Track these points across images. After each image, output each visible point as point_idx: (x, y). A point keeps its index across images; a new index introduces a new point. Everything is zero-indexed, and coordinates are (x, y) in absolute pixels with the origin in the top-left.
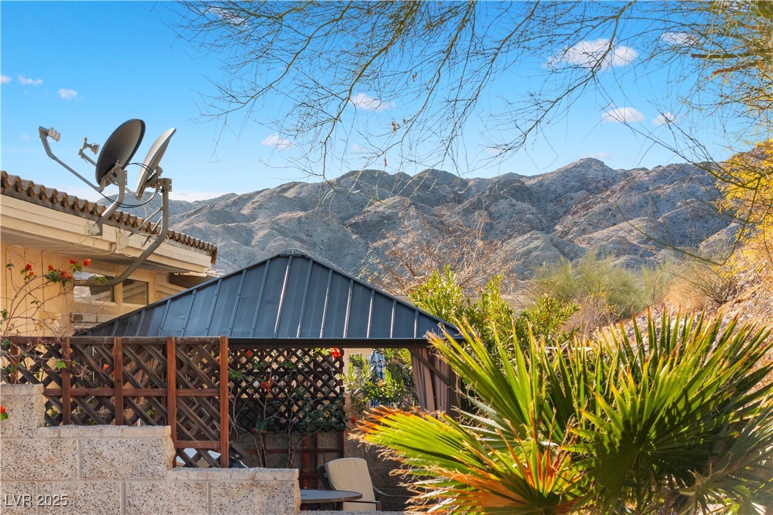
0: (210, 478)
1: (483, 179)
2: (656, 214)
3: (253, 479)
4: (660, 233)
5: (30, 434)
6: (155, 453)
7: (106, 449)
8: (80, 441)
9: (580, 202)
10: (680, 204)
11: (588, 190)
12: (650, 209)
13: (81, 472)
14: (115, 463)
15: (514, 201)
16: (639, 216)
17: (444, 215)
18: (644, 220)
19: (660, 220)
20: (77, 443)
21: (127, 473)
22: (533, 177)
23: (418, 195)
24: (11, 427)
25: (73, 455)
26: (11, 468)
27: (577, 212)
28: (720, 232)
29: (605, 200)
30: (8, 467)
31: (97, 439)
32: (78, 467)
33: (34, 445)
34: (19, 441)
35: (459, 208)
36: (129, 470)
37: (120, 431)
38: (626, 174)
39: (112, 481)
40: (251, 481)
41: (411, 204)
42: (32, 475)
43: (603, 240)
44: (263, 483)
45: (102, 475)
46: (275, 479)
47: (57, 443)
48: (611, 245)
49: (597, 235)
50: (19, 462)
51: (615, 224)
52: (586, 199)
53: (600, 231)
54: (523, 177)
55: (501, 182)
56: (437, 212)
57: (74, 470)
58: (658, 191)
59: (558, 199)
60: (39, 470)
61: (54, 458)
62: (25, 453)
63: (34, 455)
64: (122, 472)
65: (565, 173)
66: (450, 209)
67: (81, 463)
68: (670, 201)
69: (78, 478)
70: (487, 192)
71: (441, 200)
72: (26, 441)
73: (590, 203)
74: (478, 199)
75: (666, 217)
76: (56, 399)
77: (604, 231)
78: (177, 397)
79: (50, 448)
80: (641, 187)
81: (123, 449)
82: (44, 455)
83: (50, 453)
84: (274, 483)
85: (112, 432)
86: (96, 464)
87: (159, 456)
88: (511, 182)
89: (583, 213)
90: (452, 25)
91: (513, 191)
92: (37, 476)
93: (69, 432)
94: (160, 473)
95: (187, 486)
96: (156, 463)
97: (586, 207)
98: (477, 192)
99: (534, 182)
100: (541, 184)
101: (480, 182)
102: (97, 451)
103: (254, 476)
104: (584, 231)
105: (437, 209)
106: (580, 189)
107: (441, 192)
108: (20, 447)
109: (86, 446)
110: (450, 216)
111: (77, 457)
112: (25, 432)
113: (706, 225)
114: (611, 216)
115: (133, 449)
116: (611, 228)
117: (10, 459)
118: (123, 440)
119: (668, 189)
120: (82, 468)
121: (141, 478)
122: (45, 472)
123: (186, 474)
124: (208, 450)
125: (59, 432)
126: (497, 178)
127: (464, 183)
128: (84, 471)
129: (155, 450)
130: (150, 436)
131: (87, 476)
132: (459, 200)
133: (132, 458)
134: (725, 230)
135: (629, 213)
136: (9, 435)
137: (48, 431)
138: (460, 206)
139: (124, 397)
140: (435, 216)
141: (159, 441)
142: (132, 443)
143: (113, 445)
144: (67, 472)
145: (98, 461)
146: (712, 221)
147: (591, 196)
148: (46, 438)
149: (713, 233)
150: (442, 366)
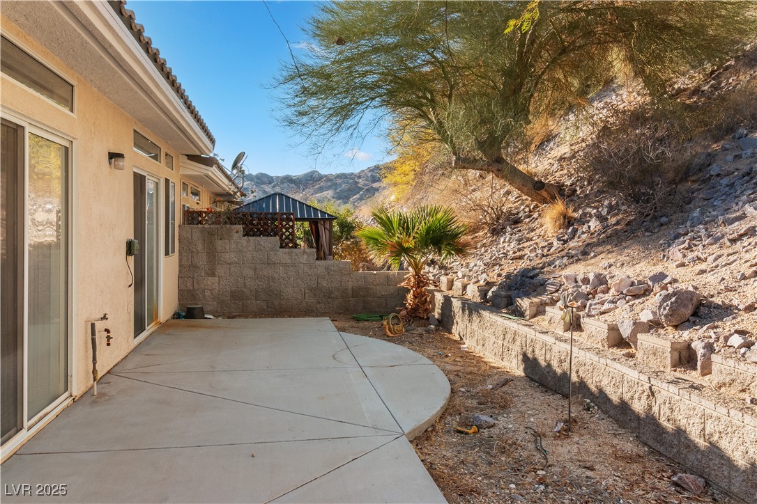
0: (292, 251)
2: (336, 189)
4: (337, 195)
5: (240, 239)
7: (262, 243)
9: (311, 185)
10: (344, 186)
11: (314, 181)
12: (334, 187)
14: (265, 247)
16: (330, 190)
18: (332, 191)
20: (254, 242)
22: (295, 176)
23: (256, 181)
24: (235, 236)
25: (253, 245)
27: (310, 188)
29: (319, 184)
31: (260, 240)
33: (242, 242)
36: (269, 249)
37: (266, 238)
38: (326, 176)
39: (264, 252)
40: (303, 252)
41: (254, 184)
44: (307, 252)
45: (261, 251)
48: (322, 199)
49: (317, 195)
50: (237, 246)
51: (323, 192)
54: (292, 176)
57: (253, 249)
58: (336, 181)
60: (243, 249)
61: (247, 246)
62: (239, 244)
63: (242, 245)
64: (267, 249)
65: (306, 175)
68: (340, 185)
71: (264, 183)
72: (239, 241)
73: (314, 185)
74: (277, 183)
75: (339, 190)
76: (245, 229)
79: (246, 243)
80: (331, 180)
81: (267, 243)
82: (245, 245)
89: (312, 188)
90: (351, 129)
91: (288, 181)
93: (251, 238)
94: (278, 250)
95: (285, 253)
96: (277, 247)
98: (276, 181)
99: (296, 178)
100: (298, 178)
101: (277, 177)
102: (260, 244)
104: (312, 194)
105: (262, 186)
106: (311, 180)
107: (264, 180)
109: (257, 242)
113: (352, 193)
114: (321, 189)
115: (270, 243)
117: (234, 246)
118: (268, 240)
119: (339, 181)
120: (255, 248)
121: (272, 251)
123: (285, 250)
124: (289, 244)
125: (249, 239)
127: (272, 177)
129: (276, 244)
130: (275, 239)
131: (257, 250)
132: (270, 183)
133: (270, 246)
134: (358, 195)
135: (328, 188)
136: (234, 238)
137: (246, 238)
138: (271, 185)
139: (265, 229)
143: (265, 241)
144: (251, 249)
145: (260, 247)
146: (354, 192)
147: (315, 183)
148: (245, 240)
149: (355, 195)
150: (327, 226)
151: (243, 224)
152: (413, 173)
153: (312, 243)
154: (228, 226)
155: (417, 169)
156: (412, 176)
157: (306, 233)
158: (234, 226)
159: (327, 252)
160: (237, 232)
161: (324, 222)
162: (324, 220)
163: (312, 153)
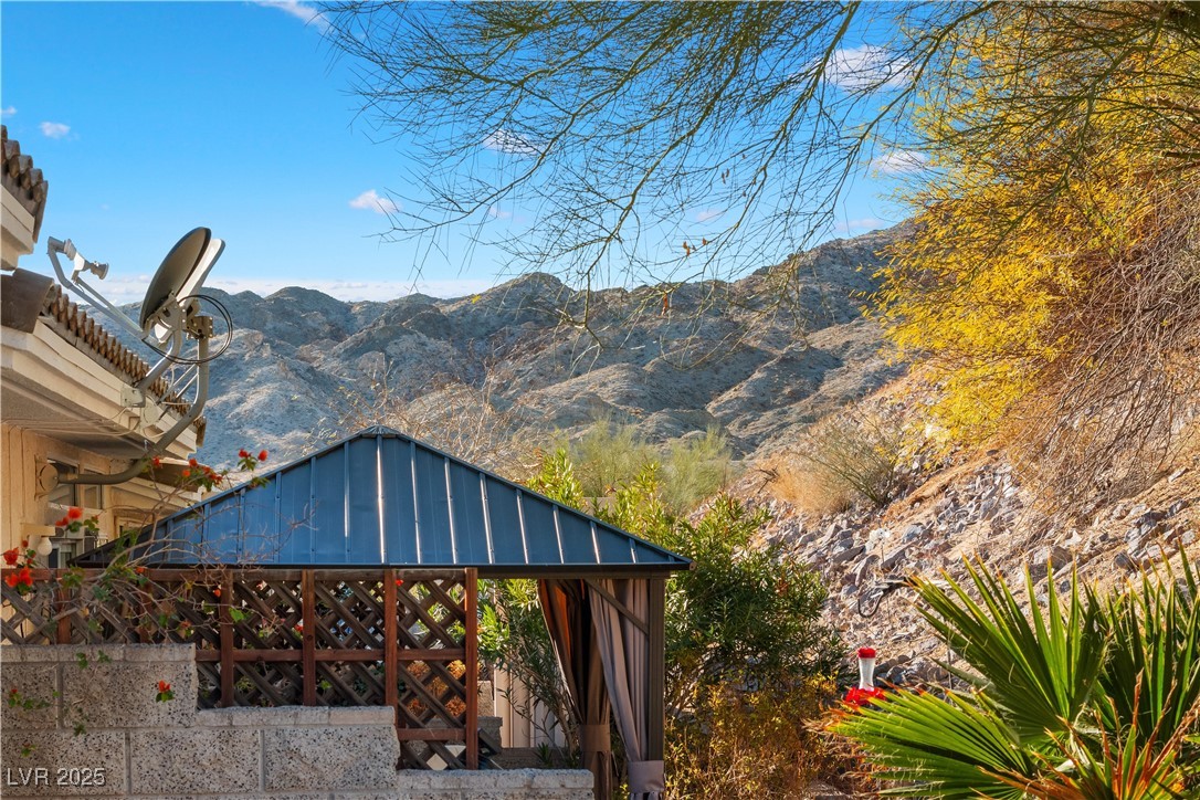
0: (463, 786)
1: (375, 304)
2: (640, 359)
3: (529, 787)
4: (648, 388)
5: (185, 721)
6: (380, 749)
7: (304, 743)
8: (262, 731)
9: (525, 340)
10: (676, 343)
11: (537, 322)
12: (630, 350)
13: (265, 780)
14: (319, 765)
15: (424, 337)
16: (615, 363)
17: (315, 358)
18: (623, 368)
19: (649, 368)
20: (259, 735)
21: (337, 779)
22: (452, 301)
23: (274, 328)
24: (154, 711)
25: (253, 754)
26: (156, 775)
27: (520, 354)
28: (737, 387)
29: (562, 337)
30: (151, 773)
31: (289, 728)
32: (260, 772)
33: (192, 738)
34: (168, 733)
35: (339, 347)
36: (339, 774)
37: (325, 716)
38: (593, 297)
39: (313, 793)
40: (525, 790)
41: (265, 341)
42: (188, 785)
43: (561, 398)
44: (544, 793)
45: (297, 784)
46: (563, 786)
47: (227, 736)
48: (576, 406)
49: (553, 390)
50: (168, 764)
51: (578, 374)
52: (533, 336)
53: (557, 385)
54: (436, 300)
55: (403, 308)
56: (305, 353)
57: (254, 777)
58: (643, 324)
59: (489, 334)
60: (200, 777)
61: (222, 758)
62: (179, 752)
63: (192, 755)
64: (329, 778)
65: (499, 295)
66: (324, 349)
67: (265, 766)
68: (660, 338)
69: (260, 789)
70: (382, 324)
71: (309, 336)
72: (178, 732)
73: (540, 341)
74: (369, 333)
75: (657, 364)
76: (210, 666)
77: (564, 384)
78: (399, 661)
79: (217, 743)
80: (617, 318)
81: (331, 743)
82: (208, 753)
83: (217, 751)
84: (561, 792)
85: (313, 718)
86: (290, 766)
87: (385, 754)
88: (418, 309)
89: (529, 356)
91: (422, 323)
92: (195, 787)
93: (244, 717)
94: (387, 779)
95: (429, 798)
96: (381, 764)
97: (534, 348)
98: (366, 323)
99: (454, 308)
100: (464, 312)
101: (371, 308)
102: (292, 747)
103: (532, 782)
104: (532, 385)
105: (303, 349)
106: (523, 319)
107: (310, 322)
108: (169, 742)
109: (273, 740)
110: (325, 359)
111: (259, 756)
112: (177, 719)
113: (716, 376)
114: (569, 362)
115: (346, 743)
116: (574, 381)
117: (154, 761)
118: (331, 730)
119: (656, 320)
120: (265, 773)
121: (358, 787)
122: (208, 781)
123: (427, 781)
124: (445, 742)
125: (230, 718)
126: (396, 301)
127: (345, 308)
128: (270, 778)
129: (379, 744)
130: (372, 722)
131: (274, 785)
132: (337, 335)
133: (344, 757)
134: (744, 384)
135: (603, 356)
136: (152, 724)
137: (211, 716)
138: (341, 345)
139: (317, 662)
140: (302, 360)
141: (386, 730)
142: (345, 734)
143: (315, 737)
144: (244, 779)
145: (293, 763)
146: (724, 370)
147: (541, 331)
148: (210, 727)
149: (728, 388)
150: (638, 606)
151: (197, 639)
152: (1044, 297)
153: (552, 676)
154: (117, 652)
155: (1066, 279)
156: (1038, 313)
157: (522, 626)
158: (152, 654)
159: (635, 739)
160: (165, 693)
161: (621, 586)
162: (621, 575)
163: (569, 240)
